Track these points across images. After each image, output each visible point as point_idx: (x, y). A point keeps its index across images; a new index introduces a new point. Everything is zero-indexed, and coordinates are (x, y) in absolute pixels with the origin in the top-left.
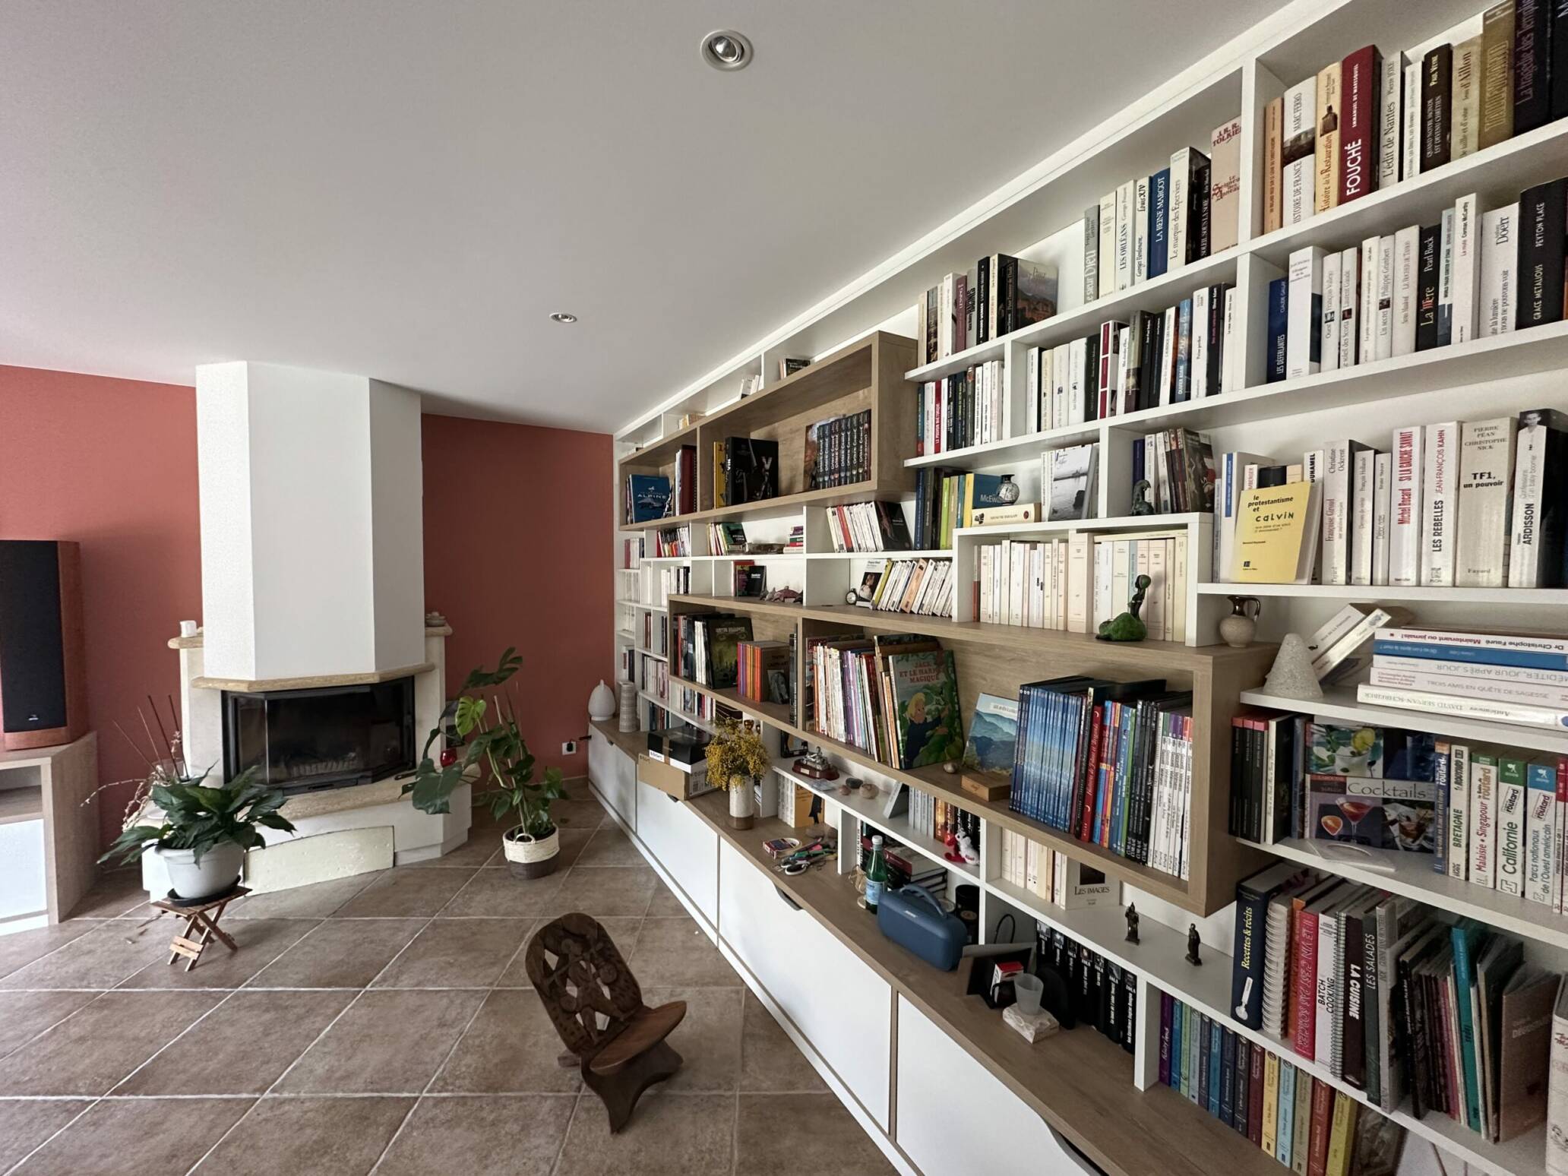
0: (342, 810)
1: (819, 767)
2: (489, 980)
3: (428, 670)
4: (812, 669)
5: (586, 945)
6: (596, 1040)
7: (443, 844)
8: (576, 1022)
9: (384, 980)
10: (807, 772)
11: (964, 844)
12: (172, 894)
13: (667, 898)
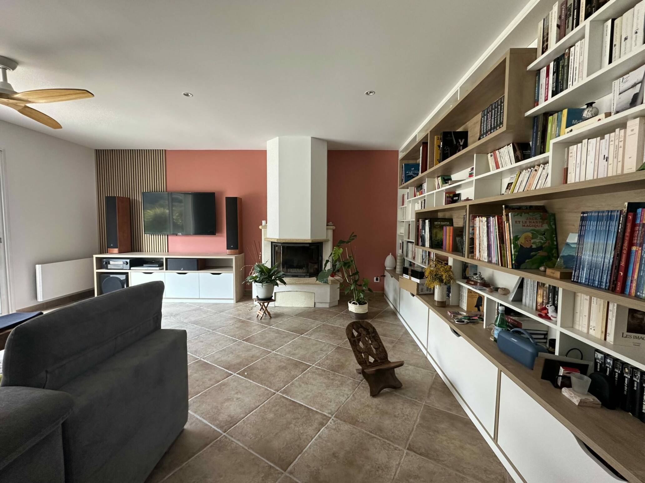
0: (300, 284)
1: (479, 281)
2: (337, 343)
3: (327, 241)
4: (473, 230)
5: (368, 333)
6: (368, 364)
7: (330, 303)
8: (362, 356)
9: (307, 335)
10: (473, 283)
11: (550, 309)
12: (257, 297)
13: (408, 337)
